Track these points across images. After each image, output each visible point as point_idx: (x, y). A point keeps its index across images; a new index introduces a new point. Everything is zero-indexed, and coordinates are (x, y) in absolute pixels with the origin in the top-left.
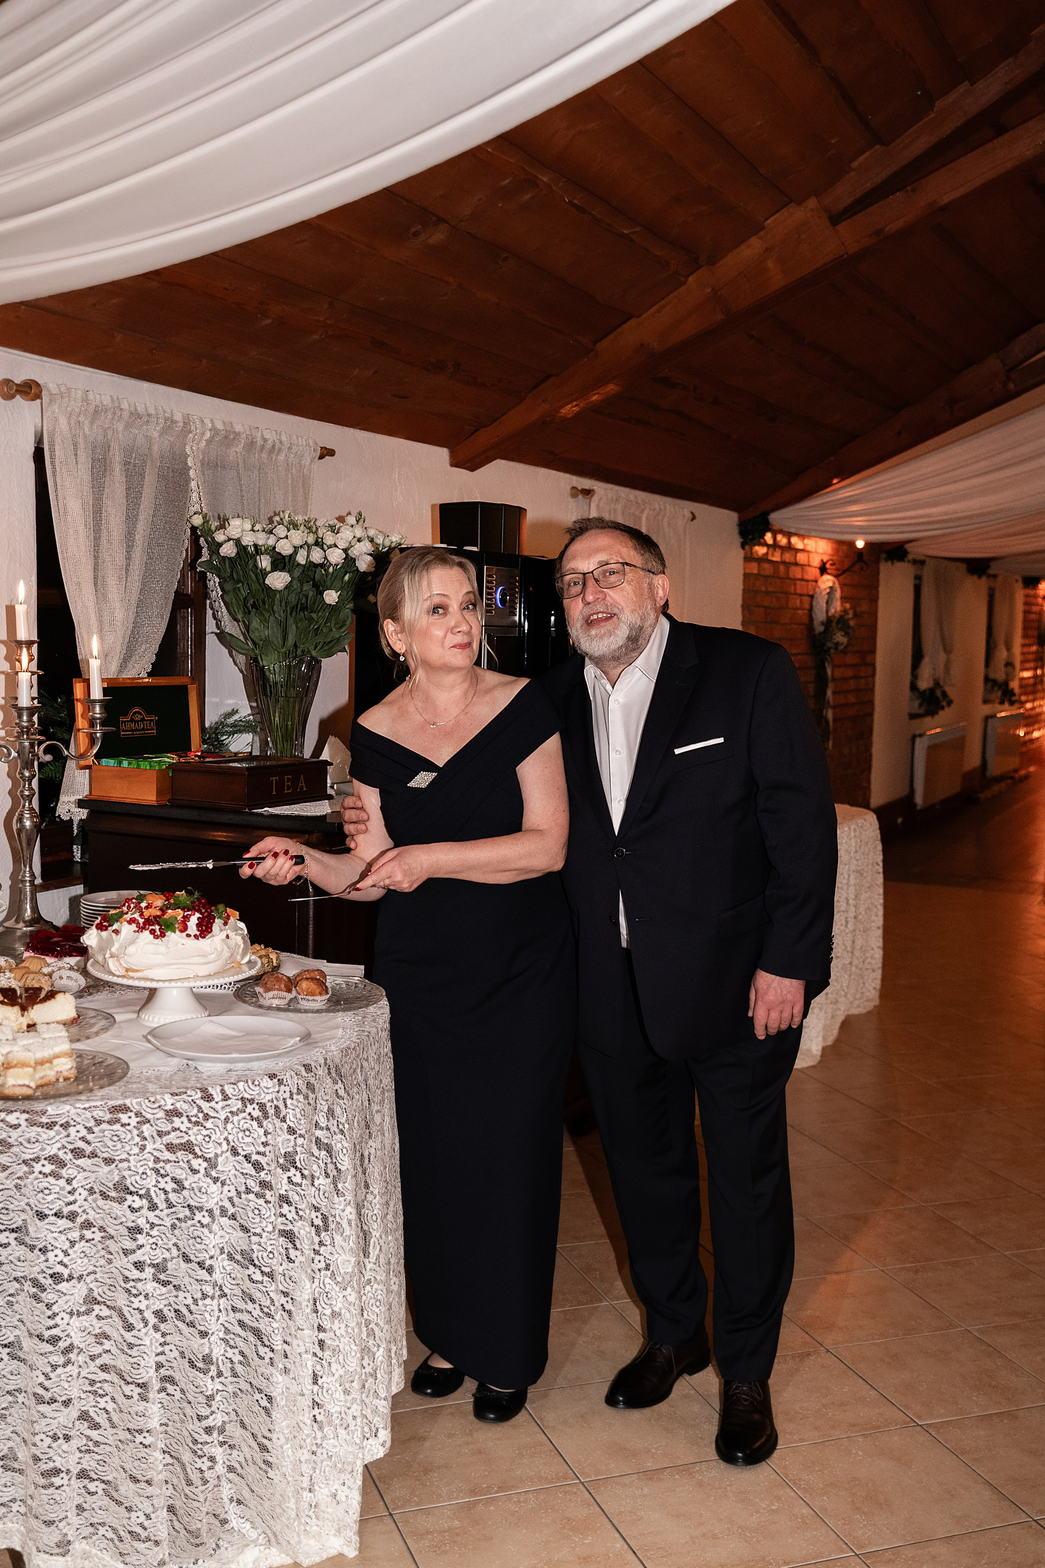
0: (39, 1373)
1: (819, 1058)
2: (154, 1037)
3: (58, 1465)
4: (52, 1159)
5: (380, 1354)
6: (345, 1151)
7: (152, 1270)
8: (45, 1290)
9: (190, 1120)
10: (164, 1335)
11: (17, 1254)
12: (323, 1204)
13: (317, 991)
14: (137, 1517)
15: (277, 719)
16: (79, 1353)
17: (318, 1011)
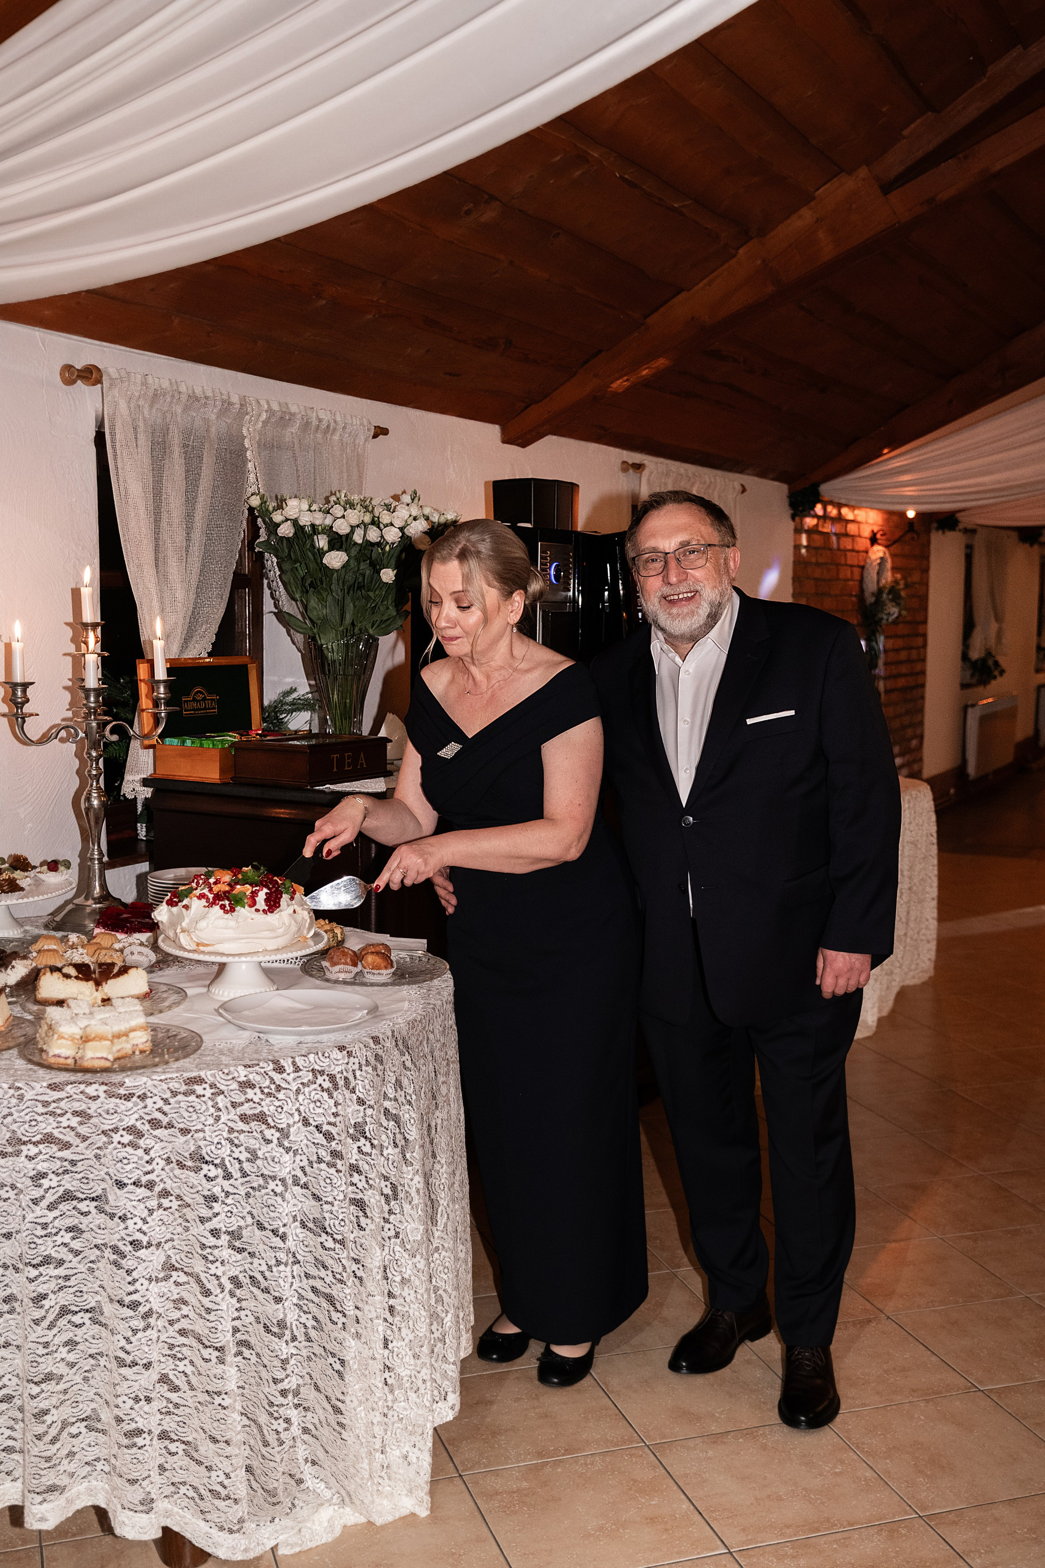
0: (120, 1337)
1: (874, 1029)
2: (226, 1010)
3: (140, 1425)
4: (130, 1130)
5: (448, 1320)
6: (412, 1121)
7: (228, 1238)
8: (125, 1257)
9: (262, 1092)
10: (239, 1300)
11: (98, 1222)
12: (392, 1173)
13: (382, 965)
14: (217, 1476)
15: (336, 697)
16: (158, 1318)
17: (384, 985)
